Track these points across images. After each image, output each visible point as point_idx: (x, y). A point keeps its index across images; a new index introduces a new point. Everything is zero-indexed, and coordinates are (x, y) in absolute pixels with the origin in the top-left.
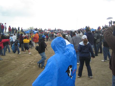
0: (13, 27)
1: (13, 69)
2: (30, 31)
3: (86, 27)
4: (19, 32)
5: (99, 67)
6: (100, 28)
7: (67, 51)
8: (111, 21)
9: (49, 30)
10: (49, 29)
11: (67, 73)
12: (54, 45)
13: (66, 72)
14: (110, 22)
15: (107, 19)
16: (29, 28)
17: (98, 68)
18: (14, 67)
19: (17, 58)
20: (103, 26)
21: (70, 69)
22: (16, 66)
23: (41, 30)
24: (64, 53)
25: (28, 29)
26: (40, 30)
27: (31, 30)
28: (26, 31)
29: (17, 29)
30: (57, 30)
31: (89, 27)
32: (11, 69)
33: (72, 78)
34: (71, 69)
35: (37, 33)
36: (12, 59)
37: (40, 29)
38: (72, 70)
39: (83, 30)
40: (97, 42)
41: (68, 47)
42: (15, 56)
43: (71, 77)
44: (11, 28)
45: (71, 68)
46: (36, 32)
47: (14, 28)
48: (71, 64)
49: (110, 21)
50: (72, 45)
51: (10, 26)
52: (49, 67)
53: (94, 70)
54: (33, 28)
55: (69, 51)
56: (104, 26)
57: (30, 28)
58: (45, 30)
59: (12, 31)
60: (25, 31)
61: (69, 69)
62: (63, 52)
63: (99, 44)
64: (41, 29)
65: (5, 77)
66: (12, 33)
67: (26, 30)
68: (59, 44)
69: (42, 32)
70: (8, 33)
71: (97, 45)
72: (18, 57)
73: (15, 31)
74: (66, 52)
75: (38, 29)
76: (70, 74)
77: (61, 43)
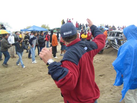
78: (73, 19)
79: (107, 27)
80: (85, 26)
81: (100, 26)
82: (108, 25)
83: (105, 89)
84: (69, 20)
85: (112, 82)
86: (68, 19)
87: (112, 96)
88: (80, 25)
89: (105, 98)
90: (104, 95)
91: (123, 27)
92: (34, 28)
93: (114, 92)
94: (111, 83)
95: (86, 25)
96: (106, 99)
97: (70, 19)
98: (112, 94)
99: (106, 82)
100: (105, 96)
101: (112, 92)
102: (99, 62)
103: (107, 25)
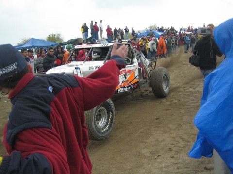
9: (189, 30)
25: (146, 29)
46: (160, 34)
47: (118, 30)
54: (155, 26)
57: (151, 27)
60: (139, 34)
67: (141, 32)
73: (119, 35)
78: (101, 21)
79: (161, 30)
80: (124, 31)
81: (150, 29)
82: (162, 28)
83: (160, 148)
84: (94, 24)
85: (172, 132)
86: (92, 22)
87: (173, 160)
88: (114, 31)
89: (161, 166)
90: (159, 160)
91: (189, 28)
92: (32, 43)
93: (177, 153)
94: (172, 134)
95: (125, 29)
96: (162, 168)
97: (96, 23)
98: (173, 157)
99: (162, 132)
100: (161, 163)
101: (173, 153)
103: (160, 27)
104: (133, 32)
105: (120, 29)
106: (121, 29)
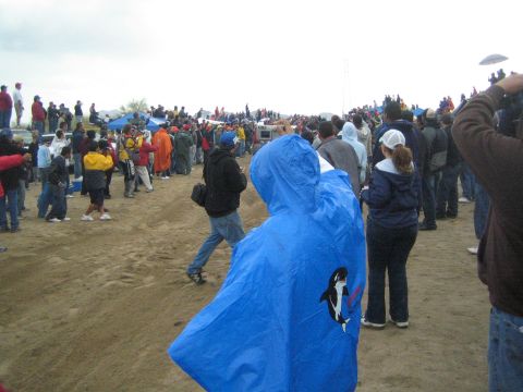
0: (51, 103)
1: (53, 292)
2: (129, 120)
3: (388, 99)
4: (79, 125)
5: (438, 279)
6: (452, 105)
7: (326, 203)
8: (501, 70)
9: (217, 116)
10: (217, 111)
11: (325, 302)
12: (270, 171)
13: (321, 300)
14: (497, 76)
15: (482, 63)
16: (126, 107)
17: (437, 283)
18: (58, 281)
19: (72, 244)
20: (463, 97)
21: (339, 287)
22: (67, 275)
23: (183, 115)
24: (314, 210)
25: (123, 108)
26: (177, 117)
27: (136, 115)
28: (111, 120)
29: (73, 111)
30: (254, 117)
31: (399, 99)
32: (46, 292)
33: (344, 325)
34: (344, 284)
35: (165, 126)
36: (48, 247)
37: (176, 108)
38: (345, 291)
39: (374, 112)
40: (432, 169)
41: (325, 186)
42: (61, 235)
43: (342, 320)
44: (41, 104)
45: (342, 279)
46: (157, 122)
47: (58, 108)
48: (345, 263)
49: (493, 75)
50: (341, 177)
51: (37, 99)
52: (251, 280)
53: (416, 291)
54: (143, 104)
55: (334, 201)
56: (468, 97)
57: (133, 106)
58: (199, 115)
59: (47, 121)
60: (107, 120)
61: (332, 283)
62: (310, 205)
63: (441, 174)
64: (179, 109)
65: (20, 325)
66: (47, 129)
67: (112, 116)
68: (293, 169)
69: (186, 122)
70: (29, 129)
71: (432, 183)
72: (75, 238)
73: (61, 120)
74: (322, 205)
75: (166, 112)
76: (338, 309)
77: (299, 166)
78: (18, 86)
81: (132, 110)
102: (150, 265)
103: (156, 107)
104: (94, 115)
105: (63, 105)
106: (66, 106)
